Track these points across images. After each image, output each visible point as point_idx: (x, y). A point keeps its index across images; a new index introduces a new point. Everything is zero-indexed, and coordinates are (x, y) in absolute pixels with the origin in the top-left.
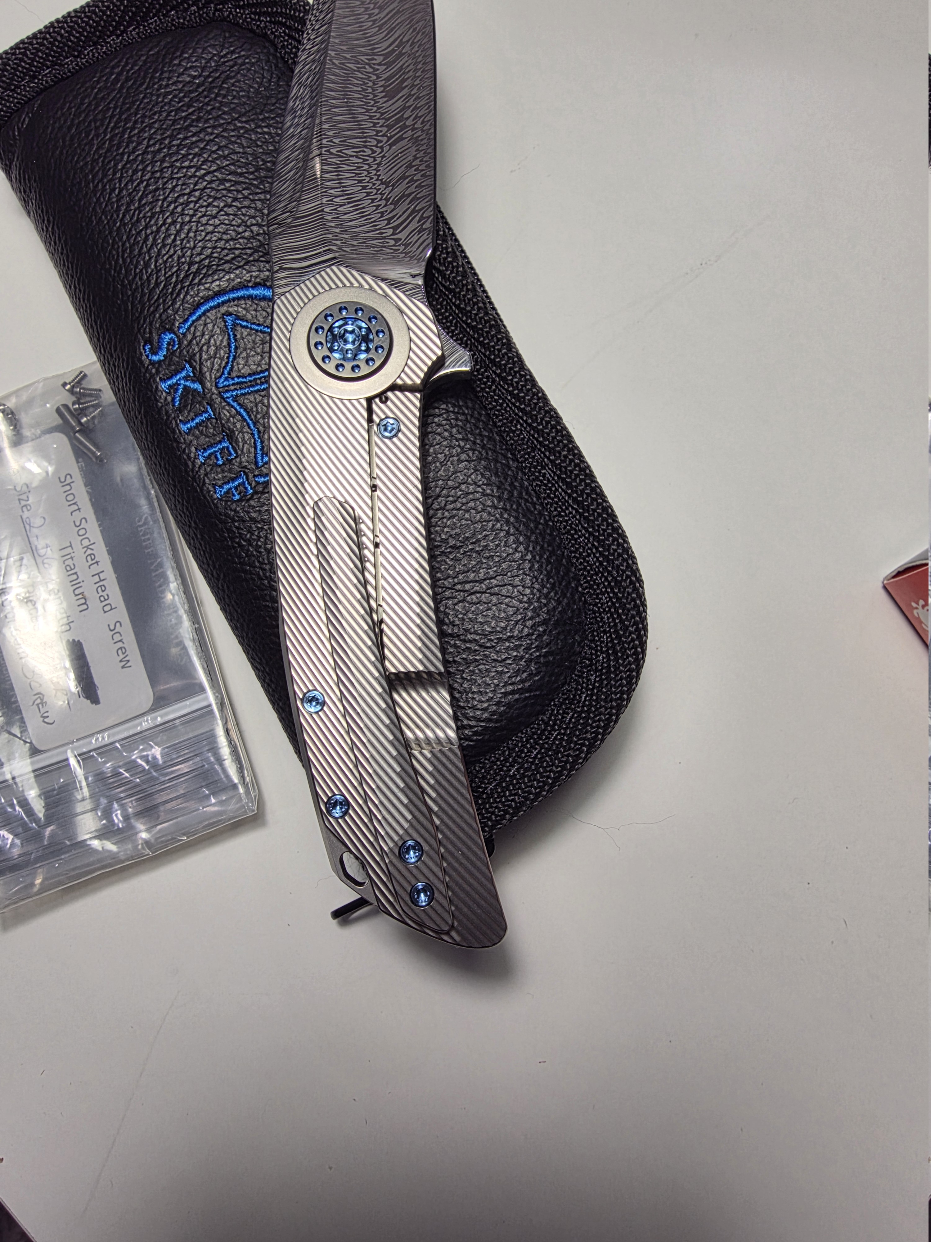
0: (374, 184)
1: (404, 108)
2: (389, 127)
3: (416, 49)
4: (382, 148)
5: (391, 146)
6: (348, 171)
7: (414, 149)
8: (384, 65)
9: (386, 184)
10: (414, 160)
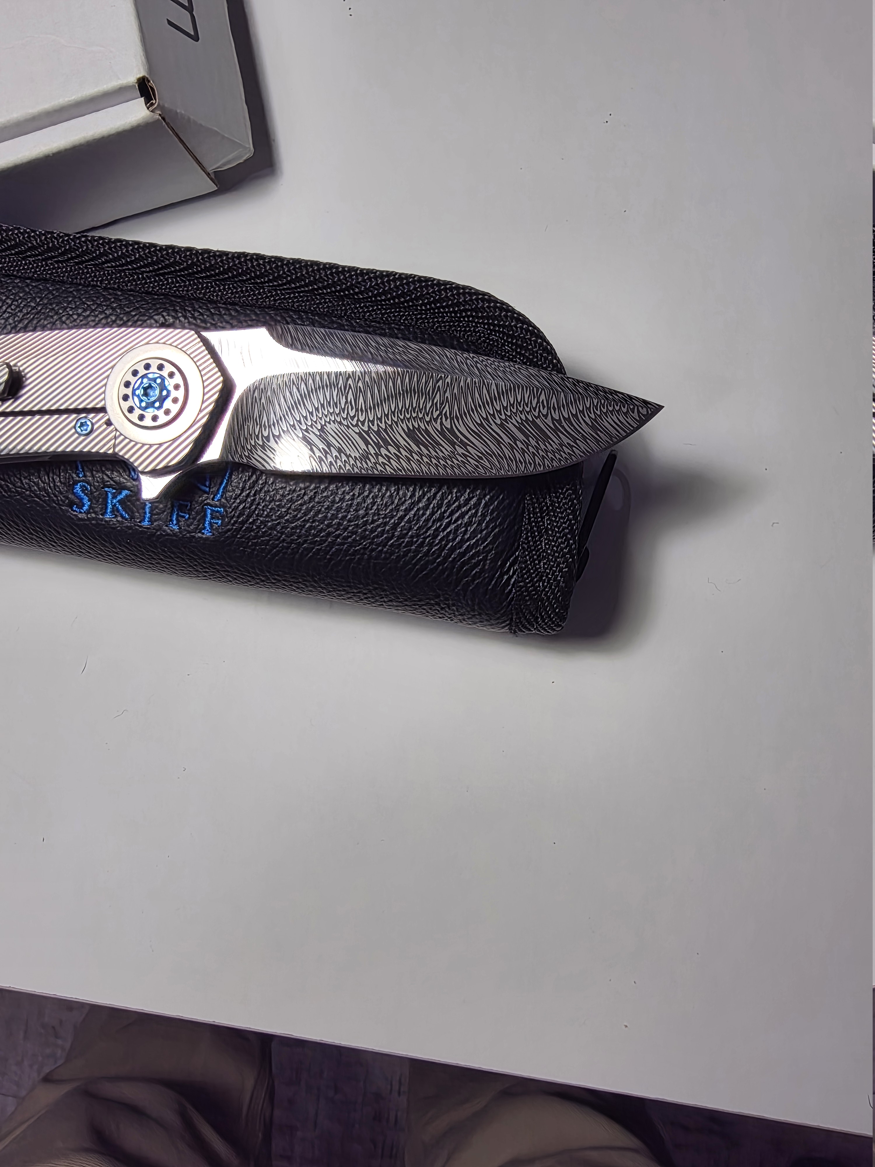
0: (321, 419)
1: (398, 447)
2: (378, 433)
3: (460, 459)
4: (357, 425)
5: (360, 434)
6: (332, 395)
7: (357, 455)
8: (442, 428)
9: (322, 430)
10: (346, 455)
